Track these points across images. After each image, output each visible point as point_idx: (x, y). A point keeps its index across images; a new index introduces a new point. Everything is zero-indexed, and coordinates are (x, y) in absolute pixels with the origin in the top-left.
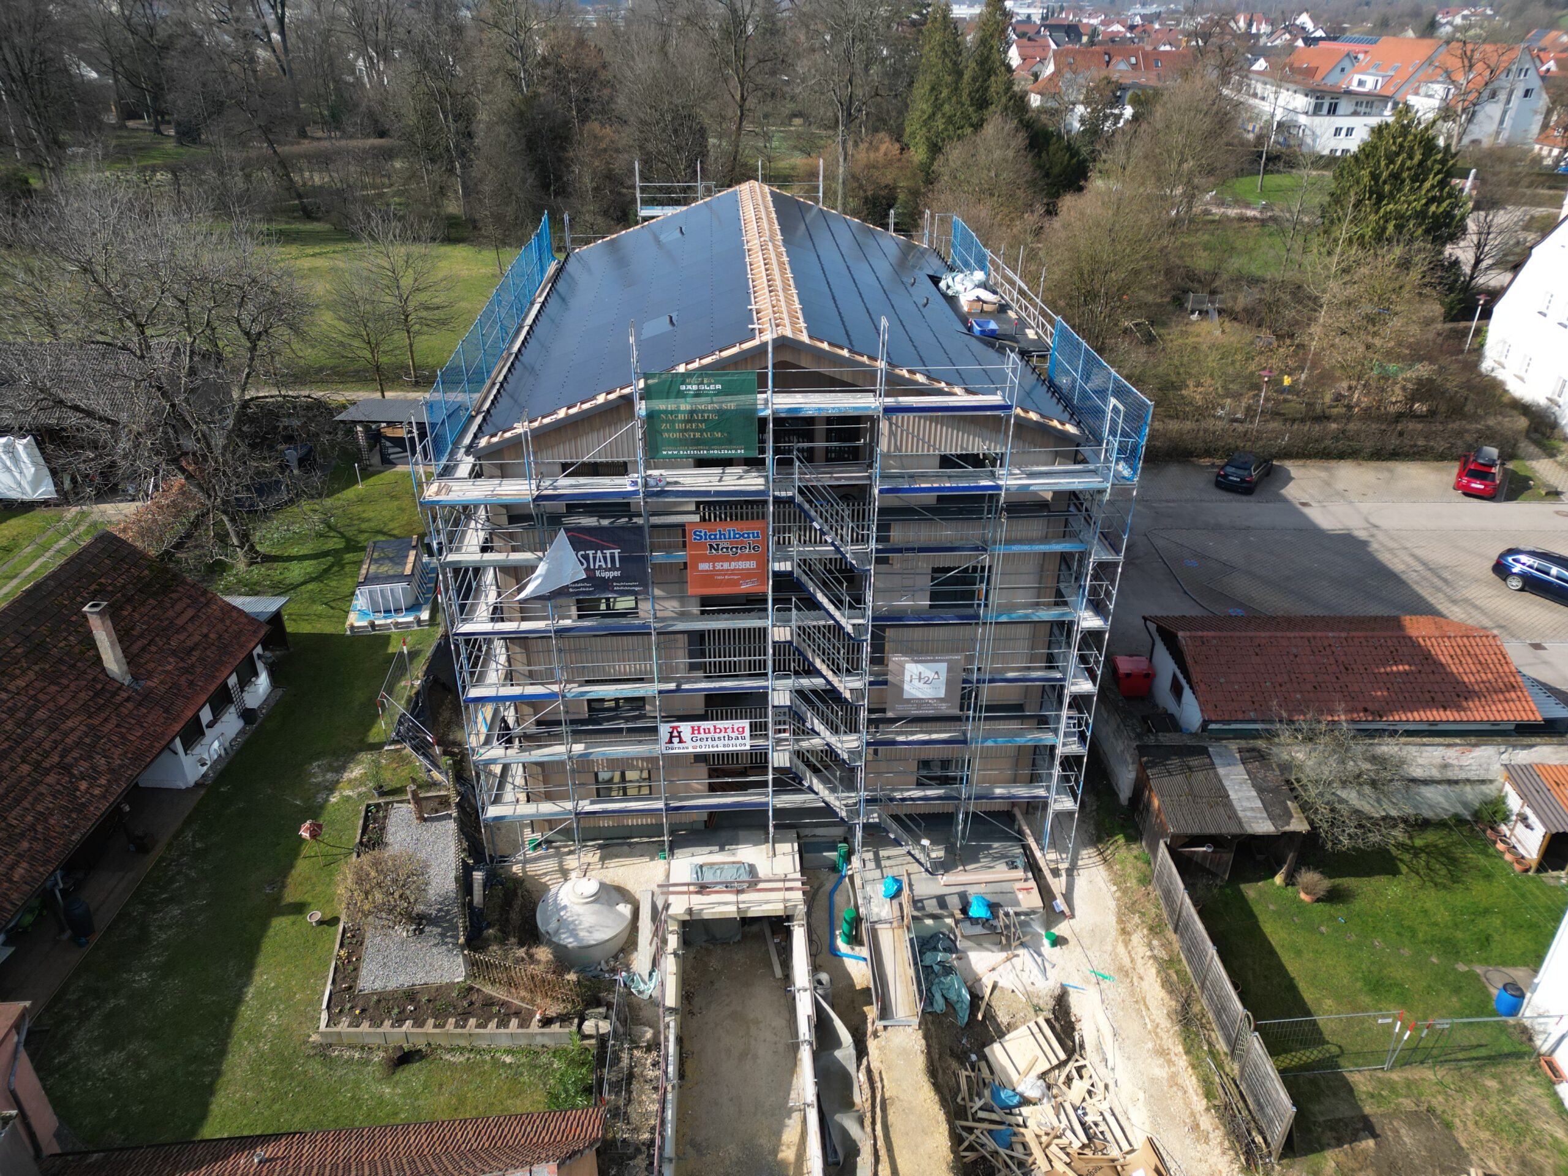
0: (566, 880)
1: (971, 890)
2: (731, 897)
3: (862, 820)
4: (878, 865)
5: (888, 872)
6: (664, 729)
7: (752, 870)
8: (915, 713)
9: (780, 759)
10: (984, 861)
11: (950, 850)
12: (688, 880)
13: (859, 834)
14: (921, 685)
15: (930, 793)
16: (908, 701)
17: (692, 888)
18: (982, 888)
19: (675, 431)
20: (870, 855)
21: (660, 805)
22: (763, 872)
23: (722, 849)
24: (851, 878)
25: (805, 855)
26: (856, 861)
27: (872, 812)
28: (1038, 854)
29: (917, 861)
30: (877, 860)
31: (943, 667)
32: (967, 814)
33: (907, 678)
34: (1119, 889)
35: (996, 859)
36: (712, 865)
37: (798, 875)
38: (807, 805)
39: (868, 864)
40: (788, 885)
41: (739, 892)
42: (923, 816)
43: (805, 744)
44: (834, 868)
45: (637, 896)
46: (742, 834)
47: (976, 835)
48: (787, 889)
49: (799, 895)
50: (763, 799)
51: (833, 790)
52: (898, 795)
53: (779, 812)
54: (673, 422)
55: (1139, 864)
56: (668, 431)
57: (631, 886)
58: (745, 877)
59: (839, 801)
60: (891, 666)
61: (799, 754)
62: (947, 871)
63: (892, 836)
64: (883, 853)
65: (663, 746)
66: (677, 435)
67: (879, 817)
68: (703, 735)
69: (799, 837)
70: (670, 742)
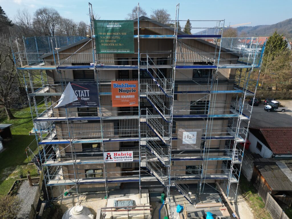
0: (74, 206)
1: (205, 210)
2: (126, 212)
3: (170, 185)
4: (175, 201)
5: (178, 203)
6: (105, 154)
7: (134, 202)
8: (186, 149)
9: (143, 164)
10: (208, 200)
11: (197, 196)
12: (112, 206)
13: (168, 191)
14: (188, 139)
15: (190, 177)
16: (184, 145)
17: (113, 209)
18: (208, 209)
19: (106, 43)
20: (171, 198)
21: (104, 180)
22: (137, 203)
23: (125, 195)
24: (166, 205)
25: (151, 197)
26: (167, 200)
27: (173, 183)
28: (225, 197)
29: (187, 199)
30: (174, 199)
31: (195, 133)
32: (203, 184)
33: (184, 137)
34: (253, 209)
35: (212, 199)
36: (121, 201)
37: (149, 205)
38: (151, 181)
39: (171, 200)
40: (145, 208)
41: (129, 211)
42: (189, 185)
43: (151, 160)
44: (160, 202)
45: (96, 212)
46: (131, 190)
47: (205, 191)
48: (145, 210)
49: (149, 212)
50: (137, 179)
51: (160, 175)
52: (181, 177)
53: (142, 183)
54: (104, 40)
55: (258, 201)
56: (103, 43)
57: (94, 208)
58: (131, 205)
59: (162, 179)
60: (179, 133)
61: (149, 163)
62: (197, 203)
63: (179, 191)
64: (176, 197)
65: (105, 160)
66: (106, 45)
67: (175, 184)
68: (118, 156)
69: (149, 191)
70: (107, 158)
